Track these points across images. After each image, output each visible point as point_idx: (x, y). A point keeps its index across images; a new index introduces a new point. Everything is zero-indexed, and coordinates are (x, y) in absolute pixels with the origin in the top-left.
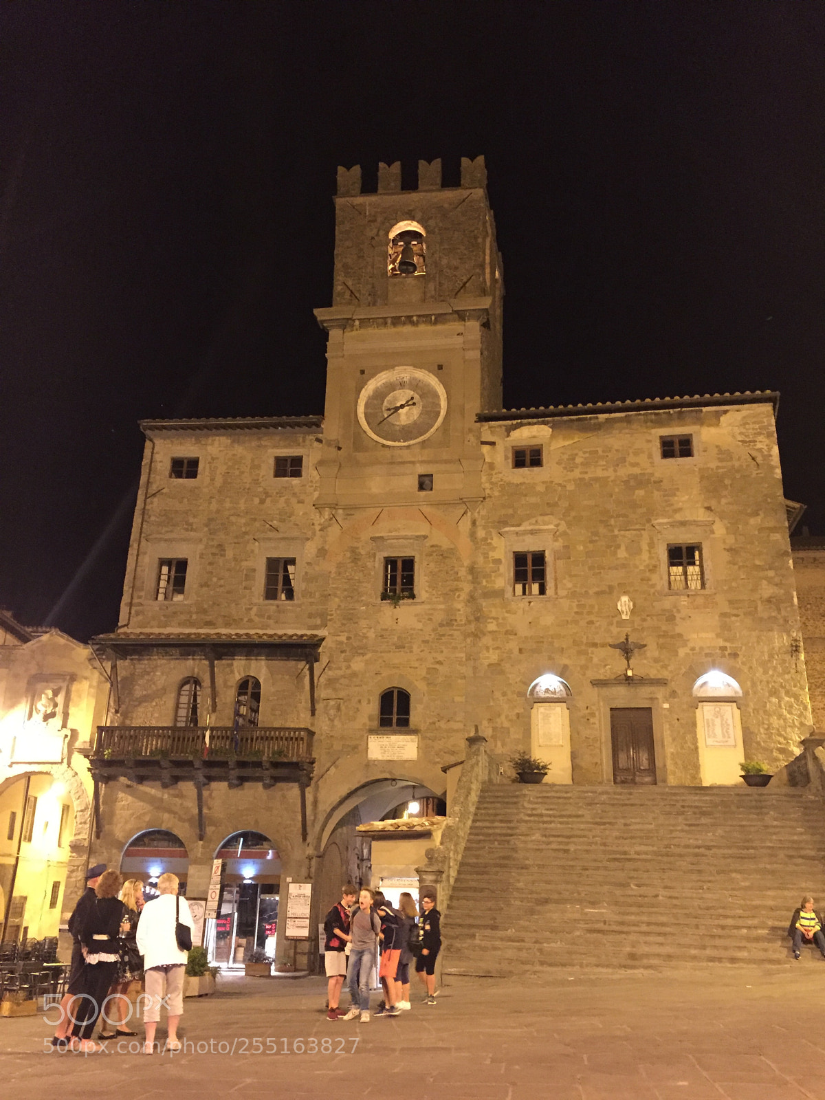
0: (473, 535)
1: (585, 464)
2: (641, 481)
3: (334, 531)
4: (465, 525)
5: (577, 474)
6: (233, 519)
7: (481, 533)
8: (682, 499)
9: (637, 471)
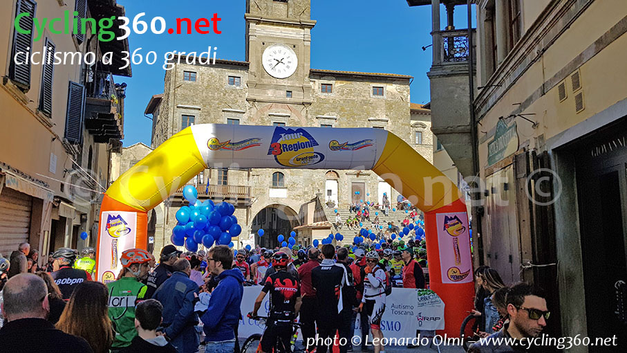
0: (306, 117)
1: (348, 94)
2: (366, 103)
3: (254, 110)
4: (304, 113)
5: (344, 97)
6: (212, 101)
7: (309, 116)
8: (378, 111)
9: (365, 98)
